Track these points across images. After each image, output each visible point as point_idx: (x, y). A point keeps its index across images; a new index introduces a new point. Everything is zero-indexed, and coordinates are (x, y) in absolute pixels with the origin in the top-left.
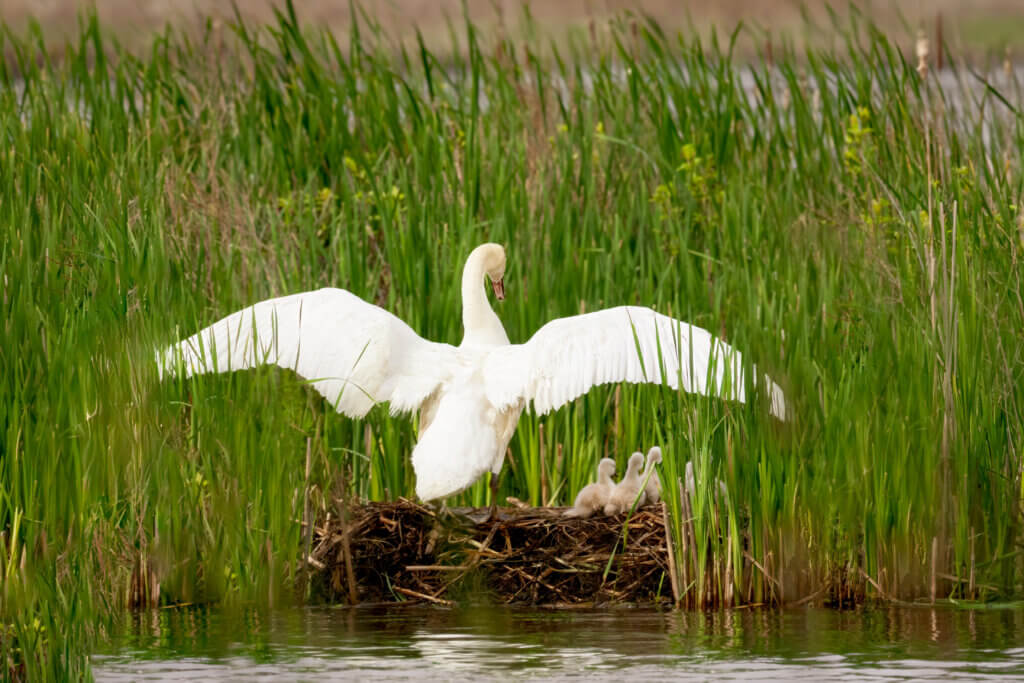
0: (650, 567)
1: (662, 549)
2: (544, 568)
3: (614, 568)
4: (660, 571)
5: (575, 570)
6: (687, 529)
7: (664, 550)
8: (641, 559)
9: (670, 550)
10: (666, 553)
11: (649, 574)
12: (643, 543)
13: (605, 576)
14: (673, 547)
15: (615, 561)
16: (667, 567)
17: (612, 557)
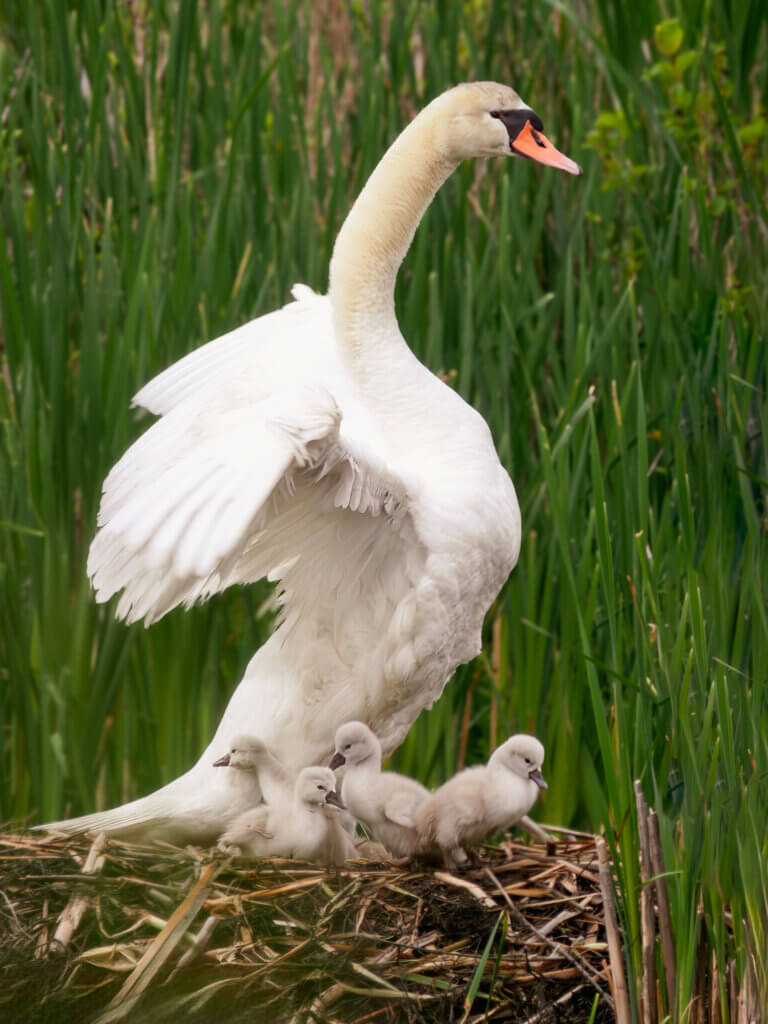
0: (566, 985)
1: (592, 944)
2: (327, 983)
3: (484, 987)
4: (589, 992)
5: (395, 992)
6: (652, 901)
7: (601, 946)
8: (550, 965)
9: (612, 945)
10: (605, 953)
11: (563, 999)
12: (555, 934)
13: (468, 1003)
14: (621, 940)
15: (488, 971)
16: (605, 985)
17: (482, 961)
